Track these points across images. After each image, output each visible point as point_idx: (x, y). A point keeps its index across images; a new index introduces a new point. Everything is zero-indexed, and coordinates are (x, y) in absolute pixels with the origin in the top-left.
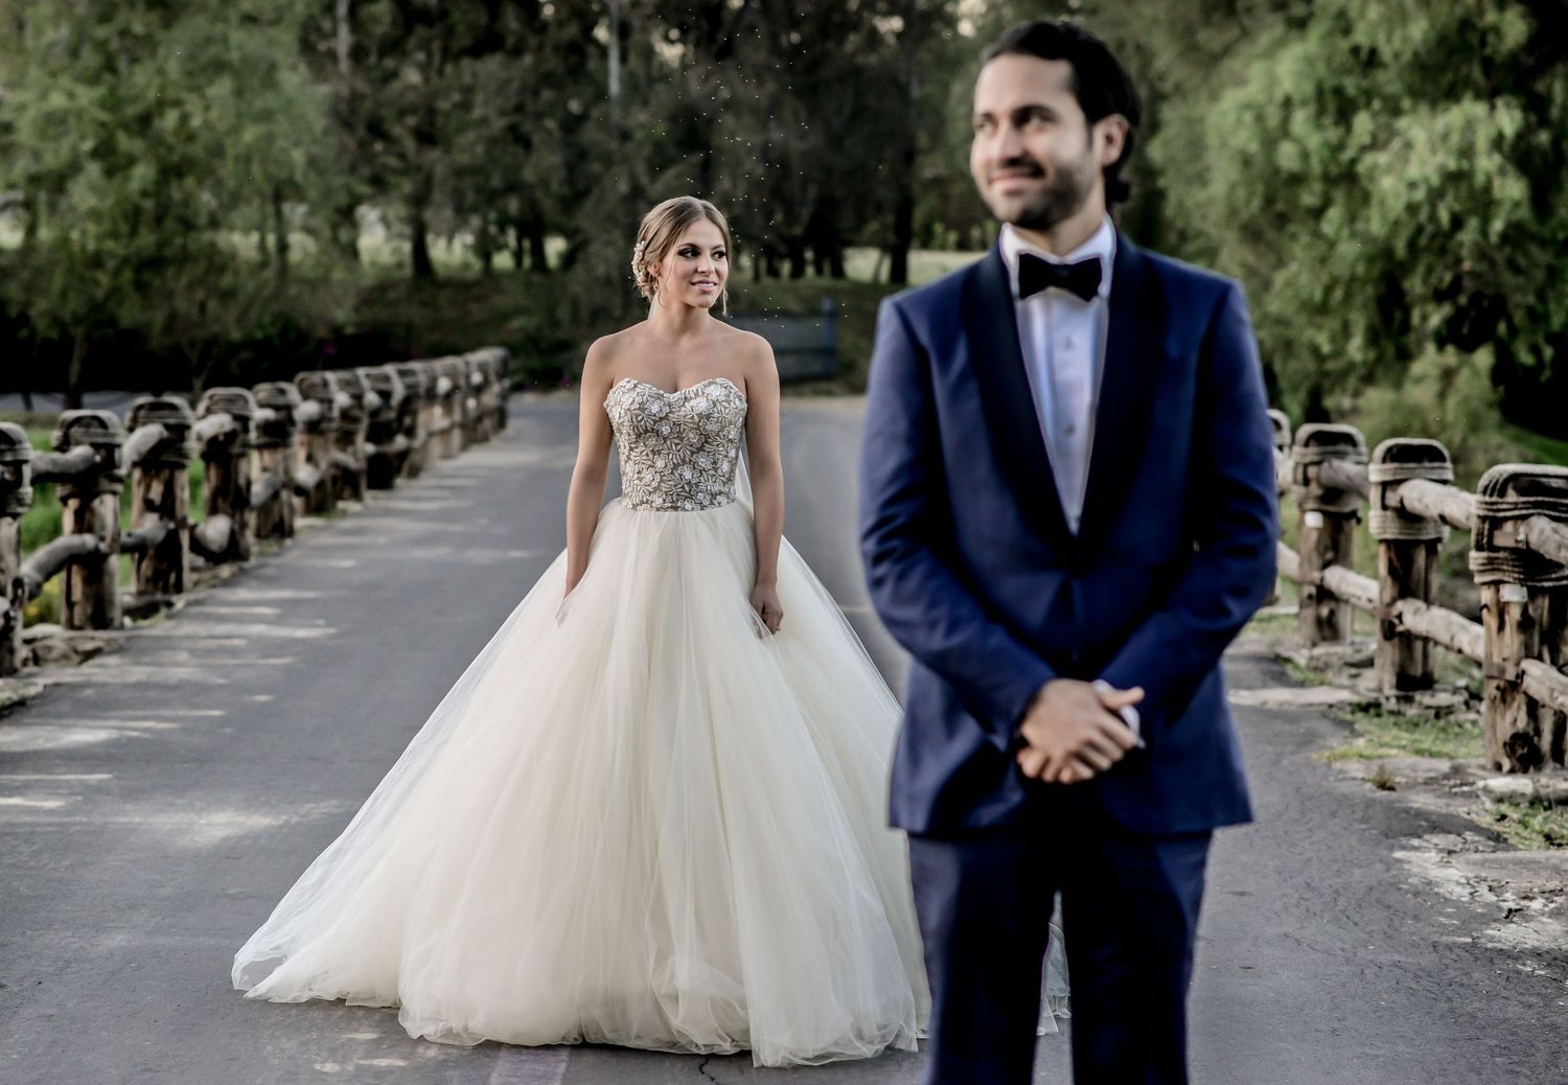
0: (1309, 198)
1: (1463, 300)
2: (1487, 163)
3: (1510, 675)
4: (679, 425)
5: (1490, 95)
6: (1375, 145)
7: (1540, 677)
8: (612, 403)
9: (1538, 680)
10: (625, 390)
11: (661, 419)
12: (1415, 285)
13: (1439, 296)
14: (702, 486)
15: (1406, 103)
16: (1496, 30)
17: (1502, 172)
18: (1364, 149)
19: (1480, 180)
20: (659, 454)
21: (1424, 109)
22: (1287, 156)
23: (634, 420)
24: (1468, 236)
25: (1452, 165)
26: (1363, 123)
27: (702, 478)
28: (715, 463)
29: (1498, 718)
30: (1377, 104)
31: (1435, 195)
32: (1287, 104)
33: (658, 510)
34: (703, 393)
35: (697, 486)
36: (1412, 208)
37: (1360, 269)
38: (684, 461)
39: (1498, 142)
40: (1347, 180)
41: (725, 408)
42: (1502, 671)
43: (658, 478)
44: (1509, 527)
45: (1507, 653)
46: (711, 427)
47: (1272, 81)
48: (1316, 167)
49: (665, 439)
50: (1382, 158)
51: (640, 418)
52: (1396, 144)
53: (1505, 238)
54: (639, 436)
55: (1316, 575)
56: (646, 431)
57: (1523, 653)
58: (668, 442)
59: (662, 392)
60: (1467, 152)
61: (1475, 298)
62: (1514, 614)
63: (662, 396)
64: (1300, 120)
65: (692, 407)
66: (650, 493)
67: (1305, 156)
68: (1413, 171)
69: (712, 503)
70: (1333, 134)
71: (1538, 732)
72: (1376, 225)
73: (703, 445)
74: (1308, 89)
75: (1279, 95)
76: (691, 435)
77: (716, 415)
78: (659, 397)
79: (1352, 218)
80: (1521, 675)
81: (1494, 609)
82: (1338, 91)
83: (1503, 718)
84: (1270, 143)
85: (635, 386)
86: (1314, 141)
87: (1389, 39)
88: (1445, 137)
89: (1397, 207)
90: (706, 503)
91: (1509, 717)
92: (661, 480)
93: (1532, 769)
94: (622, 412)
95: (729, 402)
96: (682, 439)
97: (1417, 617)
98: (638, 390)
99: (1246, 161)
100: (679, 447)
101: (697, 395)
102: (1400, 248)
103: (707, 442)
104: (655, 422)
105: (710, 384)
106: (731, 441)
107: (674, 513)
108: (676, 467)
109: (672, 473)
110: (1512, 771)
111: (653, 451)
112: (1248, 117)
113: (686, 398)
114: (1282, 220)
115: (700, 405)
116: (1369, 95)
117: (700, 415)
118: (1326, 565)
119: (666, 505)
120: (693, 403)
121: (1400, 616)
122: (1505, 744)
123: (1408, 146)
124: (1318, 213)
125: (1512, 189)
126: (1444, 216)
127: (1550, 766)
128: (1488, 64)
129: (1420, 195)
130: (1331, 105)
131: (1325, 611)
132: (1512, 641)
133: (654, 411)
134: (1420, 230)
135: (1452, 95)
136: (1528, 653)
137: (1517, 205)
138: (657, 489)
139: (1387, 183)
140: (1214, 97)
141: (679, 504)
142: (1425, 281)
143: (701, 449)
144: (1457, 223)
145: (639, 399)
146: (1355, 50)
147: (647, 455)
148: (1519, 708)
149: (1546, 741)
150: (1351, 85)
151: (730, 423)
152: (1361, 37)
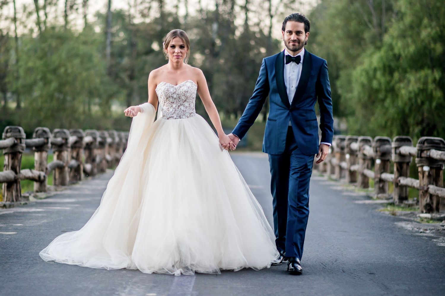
0: (381, 96)
1: (424, 125)
2: (431, 86)
3: (425, 188)
4: (179, 95)
5: (432, 68)
6: (400, 81)
7: (432, 188)
8: (158, 89)
9: (432, 189)
10: (162, 85)
11: (173, 93)
12: (411, 121)
13: (418, 124)
14: (187, 111)
15: (409, 70)
16: (434, 49)
17: (436, 89)
18: (397, 83)
19: (429, 91)
20: (174, 103)
21: (414, 72)
22: (375, 84)
23: (166, 94)
24: (426, 107)
25: (421, 86)
26: (396, 75)
27: (187, 109)
28: (189, 104)
29: (422, 200)
30: (400, 70)
31: (417, 95)
32: (375, 70)
33: (175, 119)
34: (185, 85)
35: (186, 111)
36: (410, 99)
37: (396, 116)
38: (181, 105)
39: (434, 81)
40: (392, 91)
41: (192, 89)
42: (423, 188)
43: (174, 110)
44: (425, 152)
45: (425, 183)
46: (188, 95)
47: (371, 63)
48: (383, 87)
49: (175, 99)
50: (402, 85)
51: (167, 93)
52: (406, 81)
53: (436, 108)
54: (167, 98)
55: (379, 176)
56: (169, 97)
57: (429, 183)
58: (176, 100)
59: (173, 85)
60: (426, 83)
61: (428, 125)
62: (427, 174)
63: (173, 86)
64: (379, 74)
65: (182, 89)
66: (172, 114)
67: (380, 84)
68: (411, 88)
69: (190, 116)
70: (388, 78)
71: (432, 203)
72: (400, 103)
73: (186, 100)
74: (381, 65)
75: (373, 67)
76: (182, 97)
77: (189, 91)
78: (173, 87)
79: (393, 102)
80: (428, 188)
81: (422, 173)
82: (390, 67)
83: (424, 200)
84: (370, 80)
85: (165, 84)
86: (383, 80)
87: (404, 52)
88: (419, 79)
89: (406, 98)
90: (189, 116)
91: (425, 200)
92: (175, 111)
93: (431, 212)
94: (162, 92)
95: (192, 87)
96: (180, 98)
97: (404, 181)
98: (166, 85)
99: (363, 86)
100: (179, 101)
101: (183, 85)
102: (407, 110)
103: (187, 99)
104: (172, 94)
105: (187, 82)
106: (193, 98)
107: (180, 119)
108: (179, 106)
109: (178, 108)
110: (426, 213)
111: (171, 102)
112: (364, 74)
113: (180, 87)
114: (373, 102)
115: (185, 88)
116: (398, 68)
117: (185, 91)
118: (382, 173)
119: (177, 117)
120: (182, 88)
121: (399, 181)
122: (424, 206)
123: (409, 81)
124: (383, 100)
125: (438, 94)
126: (419, 101)
127: (435, 212)
128: (432, 59)
129: (412, 95)
130: (387, 69)
131: (381, 185)
132: (426, 180)
133: (171, 91)
134: (412, 105)
135: (421, 68)
136: (430, 183)
137: (439, 98)
138: (175, 113)
139: (403, 92)
140: (354, 68)
141: (181, 117)
142: (414, 119)
143: (185, 101)
144: (423, 103)
145: (167, 88)
146: (395, 55)
147: (170, 103)
148: (428, 197)
149: (434, 205)
150: (393, 64)
151: (193, 93)
152: (396, 51)
